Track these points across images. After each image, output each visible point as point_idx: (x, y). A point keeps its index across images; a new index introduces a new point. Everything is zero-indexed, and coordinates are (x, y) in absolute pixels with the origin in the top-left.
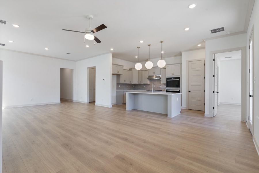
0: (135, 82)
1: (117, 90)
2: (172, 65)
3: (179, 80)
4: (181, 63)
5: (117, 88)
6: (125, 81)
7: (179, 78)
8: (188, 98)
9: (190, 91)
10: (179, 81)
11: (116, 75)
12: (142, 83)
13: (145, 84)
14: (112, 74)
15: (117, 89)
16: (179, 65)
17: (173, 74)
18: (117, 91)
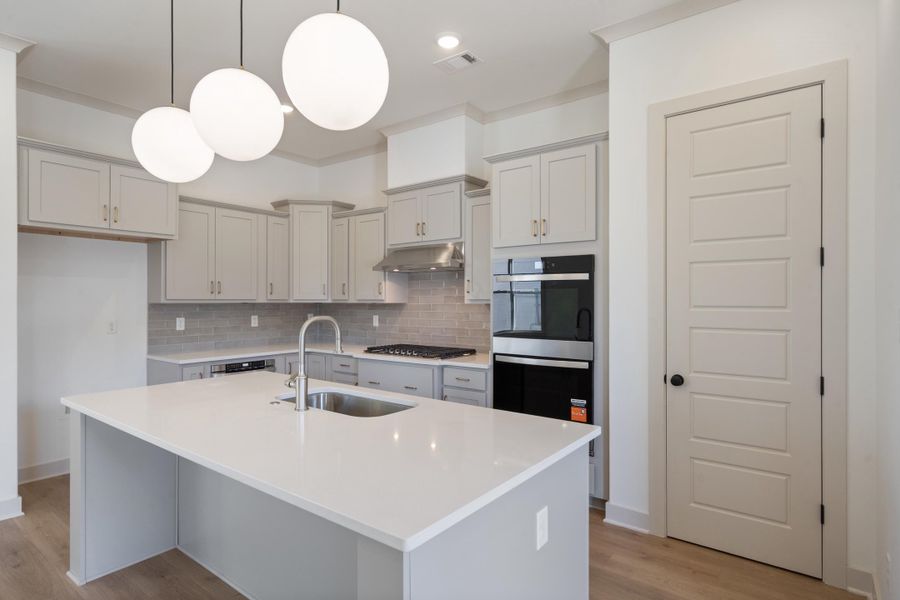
0: (311, 288)
1: (150, 352)
2: (533, 160)
3: (585, 276)
4: (606, 138)
5: (150, 334)
6: (216, 287)
7: (586, 263)
8: (663, 434)
9: (678, 381)
10: (587, 289)
11: (145, 246)
12: (352, 300)
13: (376, 307)
14: (21, 229)
15: (151, 342)
16: (589, 149)
17: (540, 226)
18: (150, 362)
